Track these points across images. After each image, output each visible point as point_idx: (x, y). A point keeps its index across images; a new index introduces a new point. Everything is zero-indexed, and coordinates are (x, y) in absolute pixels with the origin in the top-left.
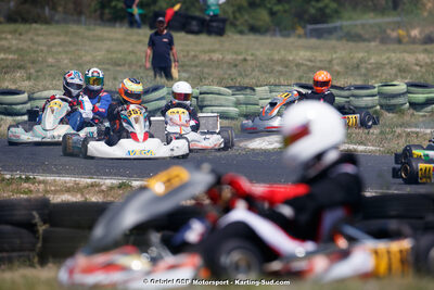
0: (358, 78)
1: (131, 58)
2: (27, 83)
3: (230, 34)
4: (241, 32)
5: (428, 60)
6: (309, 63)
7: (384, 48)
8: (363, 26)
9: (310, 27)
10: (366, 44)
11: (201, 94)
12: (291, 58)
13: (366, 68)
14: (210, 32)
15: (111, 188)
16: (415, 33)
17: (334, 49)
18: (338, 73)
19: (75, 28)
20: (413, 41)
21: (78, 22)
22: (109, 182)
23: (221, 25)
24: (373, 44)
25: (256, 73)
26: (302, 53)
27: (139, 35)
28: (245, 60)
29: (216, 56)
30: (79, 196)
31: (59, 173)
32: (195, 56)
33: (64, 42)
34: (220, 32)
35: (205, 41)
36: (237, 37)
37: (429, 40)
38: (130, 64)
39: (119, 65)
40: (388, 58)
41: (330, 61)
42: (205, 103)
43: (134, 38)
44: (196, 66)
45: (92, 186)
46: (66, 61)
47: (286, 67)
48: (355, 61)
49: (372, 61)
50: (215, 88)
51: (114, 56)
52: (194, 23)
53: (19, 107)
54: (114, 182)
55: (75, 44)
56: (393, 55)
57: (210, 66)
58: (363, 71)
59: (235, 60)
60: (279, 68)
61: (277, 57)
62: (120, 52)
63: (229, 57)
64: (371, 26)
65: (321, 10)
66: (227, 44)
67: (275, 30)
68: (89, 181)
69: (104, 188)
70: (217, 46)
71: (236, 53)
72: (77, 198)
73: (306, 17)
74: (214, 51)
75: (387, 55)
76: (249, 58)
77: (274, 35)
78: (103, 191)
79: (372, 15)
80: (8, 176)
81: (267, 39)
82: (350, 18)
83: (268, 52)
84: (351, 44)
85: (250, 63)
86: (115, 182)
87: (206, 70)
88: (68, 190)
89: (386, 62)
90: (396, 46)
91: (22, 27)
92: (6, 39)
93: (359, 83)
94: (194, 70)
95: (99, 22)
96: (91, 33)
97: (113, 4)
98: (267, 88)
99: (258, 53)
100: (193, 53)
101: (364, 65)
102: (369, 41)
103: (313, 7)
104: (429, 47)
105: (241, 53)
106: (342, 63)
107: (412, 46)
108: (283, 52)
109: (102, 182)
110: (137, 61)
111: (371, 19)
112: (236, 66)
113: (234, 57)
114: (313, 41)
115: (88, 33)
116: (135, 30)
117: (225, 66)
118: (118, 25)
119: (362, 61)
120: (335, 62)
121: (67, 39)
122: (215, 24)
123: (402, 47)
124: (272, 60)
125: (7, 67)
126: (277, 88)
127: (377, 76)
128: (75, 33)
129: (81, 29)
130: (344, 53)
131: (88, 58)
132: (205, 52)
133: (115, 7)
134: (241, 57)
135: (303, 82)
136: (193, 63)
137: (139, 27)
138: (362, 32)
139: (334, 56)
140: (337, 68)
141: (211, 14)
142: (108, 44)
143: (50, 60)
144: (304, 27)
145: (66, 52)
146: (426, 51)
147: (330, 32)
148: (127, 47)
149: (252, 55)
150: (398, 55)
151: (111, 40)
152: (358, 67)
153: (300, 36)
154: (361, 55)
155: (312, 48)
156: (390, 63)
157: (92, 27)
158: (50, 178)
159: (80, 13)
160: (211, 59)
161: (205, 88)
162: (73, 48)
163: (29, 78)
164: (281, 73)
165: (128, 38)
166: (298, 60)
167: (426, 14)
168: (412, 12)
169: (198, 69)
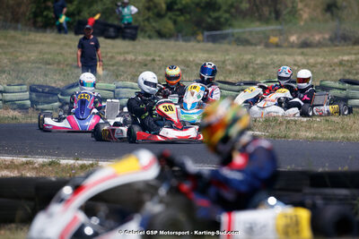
0: (246, 76)
1: (60, 58)
3: (141, 39)
4: (150, 37)
5: (304, 62)
7: (268, 51)
8: (251, 32)
9: (206, 33)
10: (253, 47)
11: (117, 88)
12: (191, 59)
13: (253, 68)
14: (124, 37)
15: (43, 165)
16: (293, 38)
17: (227, 52)
18: (230, 72)
19: (12, 33)
20: (292, 45)
21: (16, 29)
22: (40, 160)
23: (134, 32)
24: (259, 48)
26: (200, 55)
27: (65, 39)
28: (154, 60)
29: (130, 57)
30: (16, 172)
32: (112, 57)
33: (4, 45)
34: (133, 38)
35: (121, 44)
36: (147, 41)
37: (305, 44)
38: (59, 63)
39: (49, 64)
40: (271, 59)
41: (224, 62)
43: (62, 42)
44: (113, 65)
45: (27, 163)
46: (5, 61)
47: (188, 67)
48: (244, 62)
49: (258, 62)
50: (129, 83)
51: (45, 56)
52: (112, 30)
55: (13, 47)
56: (275, 57)
57: (124, 65)
58: (251, 70)
59: (146, 60)
60: (182, 67)
61: (180, 58)
62: (50, 53)
63: (140, 58)
64: (257, 33)
65: (217, 19)
66: (138, 47)
67: (177, 36)
68: (24, 159)
69: (36, 165)
70: (130, 49)
71: (146, 55)
72: (15, 174)
73: (204, 25)
74: (128, 53)
75: (271, 57)
76: (157, 58)
77: (177, 40)
78: (36, 168)
79: (258, 23)
81: (171, 43)
82: (240, 27)
83: (173, 54)
84: (241, 48)
85: (158, 62)
86: (46, 160)
87: (122, 69)
88: (7, 167)
89: (270, 62)
90: (278, 50)
93: (248, 80)
94: (111, 68)
95: (33, 29)
96: (27, 38)
97: (45, 13)
99: (164, 55)
100: (110, 55)
101: (251, 65)
102: (256, 45)
103: (210, 17)
104: (305, 50)
105: (149, 55)
106: (234, 63)
107: (290, 50)
108: (184, 54)
109: (35, 160)
110: (65, 60)
111: (256, 27)
112: (146, 65)
113: (145, 57)
114: (210, 45)
115: (23, 38)
116: (63, 35)
117: (137, 65)
118: (48, 31)
119: (250, 62)
120: (227, 62)
121: (6, 43)
122: (128, 31)
123: (283, 50)
124: (176, 60)
127: (262, 75)
128: (13, 37)
129: (18, 34)
130: (234, 55)
131: (24, 58)
132: (120, 54)
133: (46, 17)
134: (149, 58)
136: (111, 63)
137: (66, 33)
138: (249, 38)
139: (227, 57)
140: (229, 67)
141: (126, 22)
142: (40, 47)
144: (203, 33)
145: (5, 53)
146: (302, 54)
147: (224, 37)
148: (55, 49)
149: (160, 56)
150: (280, 57)
151: (43, 43)
152: (246, 66)
153: (199, 42)
154: (248, 57)
155: (208, 51)
156: (273, 64)
157: (27, 33)
159: (17, 21)
160: (125, 60)
161: (120, 83)
162: (12, 50)
165: (57, 41)
166: (197, 60)
167: (302, 23)
168: (291, 21)
169: (115, 67)
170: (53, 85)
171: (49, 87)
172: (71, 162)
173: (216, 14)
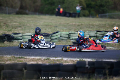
1: (50, 24)
2: (22, 31)
6: (99, 25)
9: (100, 15)
10: (115, 19)
11: (70, 34)
12: (94, 24)
14: (72, 17)
15: (45, 60)
17: (106, 21)
18: (107, 28)
21: (36, 14)
22: (44, 58)
23: (75, 15)
25: (85, 28)
26: (97, 22)
28: (82, 24)
29: (74, 23)
31: (30, 56)
32: (68, 23)
33: (32, 20)
34: (75, 17)
38: (50, 26)
41: (105, 24)
42: (71, 36)
43: (52, 18)
44: (68, 26)
45: (39, 59)
46: (33, 25)
47: (93, 26)
48: (112, 24)
50: (73, 32)
52: (68, 14)
53: (19, 38)
54: (45, 58)
55: (35, 20)
57: (72, 26)
60: (91, 26)
61: (90, 23)
62: (47, 22)
63: (77, 24)
65: (103, 10)
68: (38, 58)
69: (42, 60)
72: (35, 63)
76: (83, 24)
77: (90, 17)
79: (117, 11)
80: (16, 57)
81: (88, 18)
82: (111, 13)
83: (88, 22)
88: (33, 60)
91: (20, 16)
92: (16, 19)
98: (88, 32)
101: (115, 25)
106: (109, 25)
108: (92, 22)
109: (42, 58)
110: (52, 25)
112: (79, 26)
113: (79, 23)
114: (101, 19)
115: (39, 17)
117: (76, 26)
118: (47, 15)
122: (73, 15)
124: (89, 24)
125: (16, 27)
126: (91, 32)
128: (35, 17)
129: (37, 16)
130: (109, 22)
131: (39, 24)
132: (71, 22)
134: (81, 24)
135: (98, 30)
136: (67, 25)
139: (106, 23)
140: (107, 26)
143: (28, 25)
144: (98, 15)
147: (105, 16)
149: (84, 23)
154: (114, 22)
158: (28, 57)
160: (72, 24)
163: (22, 30)
164: (92, 28)
166: (96, 24)
169: (69, 27)
170: (48, 33)
171: (47, 34)
172: (54, 58)
173: (103, 8)
